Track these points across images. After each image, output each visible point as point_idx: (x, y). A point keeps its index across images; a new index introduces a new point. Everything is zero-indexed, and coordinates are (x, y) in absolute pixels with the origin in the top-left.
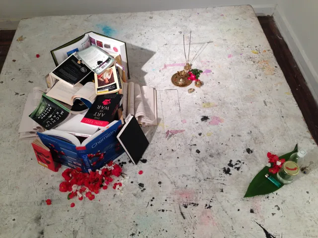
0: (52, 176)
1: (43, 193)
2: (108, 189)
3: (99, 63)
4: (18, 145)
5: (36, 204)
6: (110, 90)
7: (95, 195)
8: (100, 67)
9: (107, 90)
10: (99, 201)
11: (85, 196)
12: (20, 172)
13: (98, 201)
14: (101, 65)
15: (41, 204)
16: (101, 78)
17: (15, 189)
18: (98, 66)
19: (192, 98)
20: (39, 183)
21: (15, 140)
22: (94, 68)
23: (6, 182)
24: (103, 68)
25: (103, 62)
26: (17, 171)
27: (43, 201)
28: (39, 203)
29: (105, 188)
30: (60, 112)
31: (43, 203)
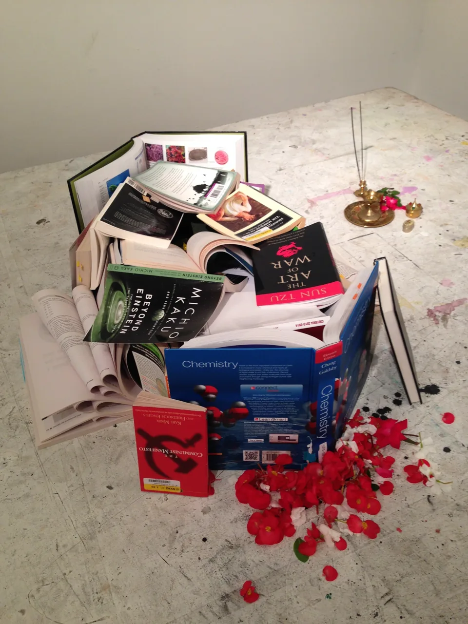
0: (204, 512)
1: (209, 575)
2: (396, 490)
3: (199, 189)
4: (42, 465)
5: (210, 615)
6: (273, 228)
7: (376, 518)
8: (206, 195)
9: (266, 229)
10: (399, 530)
11: (347, 531)
12: (92, 536)
13: (398, 533)
14: (207, 192)
15: (226, 609)
16: (225, 216)
17: (105, 596)
18: (201, 195)
19: (422, 238)
20: (178, 545)
21: (25, 454)
22: (196, 201)
23: (62, 584)
24: (215, 195)
25: (209, 183)
26: (82, 539)
27: (225, 597)
28: (216, 609)
29: (388, 489)
30: (188, 295)
31: (229, 604)
